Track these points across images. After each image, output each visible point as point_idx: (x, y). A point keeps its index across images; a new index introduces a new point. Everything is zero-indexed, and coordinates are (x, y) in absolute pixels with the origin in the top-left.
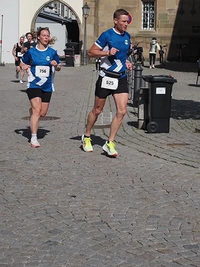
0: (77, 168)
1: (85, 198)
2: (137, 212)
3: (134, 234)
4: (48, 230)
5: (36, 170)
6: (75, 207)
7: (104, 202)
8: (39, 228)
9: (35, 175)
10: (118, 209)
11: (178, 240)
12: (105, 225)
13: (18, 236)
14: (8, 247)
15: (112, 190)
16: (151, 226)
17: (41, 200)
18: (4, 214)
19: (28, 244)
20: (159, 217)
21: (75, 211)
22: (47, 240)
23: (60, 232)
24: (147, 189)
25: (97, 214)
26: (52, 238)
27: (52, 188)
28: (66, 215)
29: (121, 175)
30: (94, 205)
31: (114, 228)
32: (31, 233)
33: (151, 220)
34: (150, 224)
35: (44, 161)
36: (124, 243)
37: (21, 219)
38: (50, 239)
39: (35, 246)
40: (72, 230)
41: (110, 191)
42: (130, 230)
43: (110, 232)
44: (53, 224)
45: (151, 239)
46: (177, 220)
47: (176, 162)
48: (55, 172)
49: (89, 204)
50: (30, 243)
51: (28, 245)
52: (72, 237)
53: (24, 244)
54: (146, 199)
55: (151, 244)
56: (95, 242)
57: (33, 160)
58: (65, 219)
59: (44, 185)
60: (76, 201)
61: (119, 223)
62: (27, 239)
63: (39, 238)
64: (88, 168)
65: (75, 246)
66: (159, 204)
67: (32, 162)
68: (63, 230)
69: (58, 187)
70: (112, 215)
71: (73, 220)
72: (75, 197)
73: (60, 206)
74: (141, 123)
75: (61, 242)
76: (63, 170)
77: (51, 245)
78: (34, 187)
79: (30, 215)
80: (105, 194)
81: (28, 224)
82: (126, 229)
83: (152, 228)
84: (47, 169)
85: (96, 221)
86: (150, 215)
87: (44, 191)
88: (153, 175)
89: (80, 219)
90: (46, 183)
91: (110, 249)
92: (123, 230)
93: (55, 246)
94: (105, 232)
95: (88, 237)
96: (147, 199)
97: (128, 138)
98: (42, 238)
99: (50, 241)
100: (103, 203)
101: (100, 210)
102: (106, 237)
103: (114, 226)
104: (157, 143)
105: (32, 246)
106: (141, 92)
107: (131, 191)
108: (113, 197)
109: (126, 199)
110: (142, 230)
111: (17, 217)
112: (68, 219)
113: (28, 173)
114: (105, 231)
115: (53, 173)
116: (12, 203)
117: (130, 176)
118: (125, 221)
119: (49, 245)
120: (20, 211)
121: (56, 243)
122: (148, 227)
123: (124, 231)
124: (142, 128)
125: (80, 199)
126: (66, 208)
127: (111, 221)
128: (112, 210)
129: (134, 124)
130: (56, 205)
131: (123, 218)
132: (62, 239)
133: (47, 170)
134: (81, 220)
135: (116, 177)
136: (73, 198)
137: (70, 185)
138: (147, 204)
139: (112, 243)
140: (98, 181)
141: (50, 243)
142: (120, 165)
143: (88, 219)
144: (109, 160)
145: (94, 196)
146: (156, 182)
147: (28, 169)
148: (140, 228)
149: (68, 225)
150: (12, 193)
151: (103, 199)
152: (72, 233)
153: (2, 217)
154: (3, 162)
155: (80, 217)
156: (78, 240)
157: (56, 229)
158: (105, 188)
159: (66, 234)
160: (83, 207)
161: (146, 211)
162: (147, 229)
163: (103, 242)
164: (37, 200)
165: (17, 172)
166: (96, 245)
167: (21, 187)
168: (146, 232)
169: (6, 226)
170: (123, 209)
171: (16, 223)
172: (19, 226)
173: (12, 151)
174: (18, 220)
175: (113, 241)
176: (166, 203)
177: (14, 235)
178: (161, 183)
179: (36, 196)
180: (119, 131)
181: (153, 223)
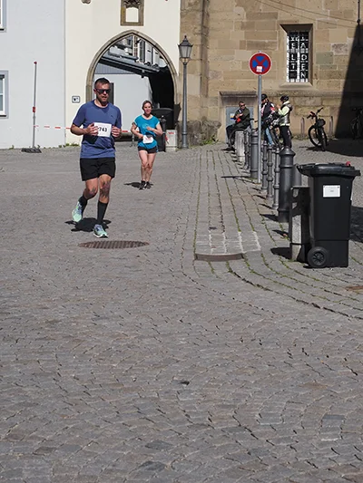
0: (187, 331)
1: (207, 385)
2: (302, 410)
3: (300, 448)
4: (144, 444)
5: (113, 336)
6: (190, 402)
7: (240, 391)
8: (128, 439)
9: (113, 344)
10: (267, 404)
12: (246, 433)
13: (91, 454)
14: (76, 475)
15: (253, 370)
16: (330, 433)
17: (127, 390)
18: (63, 416)
19: (111, 467)
20: (342, 418)
21: (190, 408)
22: (144, 461)
23: (168, 446)
24: (316, 368)
25: (231, 414)
26: (155, 456)
27: (146, 369)
28: (174, 415)
29: (267, 343)
30: (223, 397)
31: (262, 439)
32: (113, 449)
33: (327, 423)
34: (326, 430)
35: (126, 320)
36: (283, 465)
37: (94, 424)
38: (150, 459)
39: (124, 472)
40: (187, 442)
41: (251, 371)
42: (292, 441)
43: (255, 445)
44: (152, 432)
45: (331, 457)
48: (149, 340)
49: (217, 396)
50: (114, 466)
51: (111, 470)
52: (189, 454)
53: (103, 469)
54: (316, 385)
55: (332, 465)
56: (231, 464)
57: (106, 318)
58: (174, 423)
59: (130, 362)
60: (190, 391)
61: (272, 430)
62: (109, 459)
63: (131, 457)
64: (206, 332)
65: (196, 470)
66: (341, 394)
67: (105, 323)
68: (171, 442)
69: (156, 366)
70: (257, 416)
71: (188, 424)
72: (187, 383)
73: (162, 400)
74: (297, 250)
75: (169, 464)
76: (163, 335)
77: (153, 469)
78: (112, 367)
79: (110, 416)
80: (242, 377)
81: (108, 433)
82: (286, 439)
83: (332, 436)
84: (133, 334)
85: (230, 426)
86: (326, 414)
87: (131, 374)
88: (326, 343)
89: (200, 422)
90: (133, 360)
91: (259, 476)
92: (279, 440)
93: (160, 470)
94: (248, 446)
95: (217, 454)
96: (319, 385)
97: (274, 277)
98: (136, 457)
99: (150, 463)
100: (238, 395)
101: (234, 406)
102: (249, 453)
103: (262, 435)
104: (327, 286)
105: (118, 471)
106: (296, 194)
107: (288, 371)
108: (256, 382)
109: (280, 387)
110: (314, 442)
111: (87, 421)
112: (180, 423)
113: (99, 341)
114: (246, 443)
115: (146, 341)
116: (76, 395)
117: (285, 345)
118: (283, 426)
119: (149, 469)
120: (92, 410)
121: (161, 467)
122: (324, 436)
123: (282, 444)
124: (299, 260)
125: (198, 387)
126: (173, 403)
127: (256, 426)
128: (257, 406)
129: (285, 253)
130: (156, 399)
131: (277, 420)
132: (171, 459)
133: (133, 337)
134: (203, 425)
135: (257, 346)
136: (185, 385)
137: (178, 362)
138: (320, 395)
139: (262, 466)
140: (227, 354)
141: (151, 466)
142: (263, 326)
143: (214, 422)
144: (243, 317)
145: (222, 381)
146: (331, 355)
147: (100, 335)
148: (309, 438)
149: (180, 434)
150: (74, 378)
151: (238, 386)
152: (188, 448)
153: (61, 420)
154: (52, 322)
155: (199, 419)
156: (199, 460)
157: (158, 441)
158: (241, 366)
159: (177, 449)
160: (204, 402)
161: (318, 407)
162: (323, 440)
163: (245, 462)
164: (120, 390)
165: (79, 340)
166: (234, 468)
167: (89, 366)
168: (322, 444)
169: (69, 436)
170: (276, 404)
171: (86, 430)
172: (92, 437)
173: (68, 303)
174: (89, 426)
175: (264, 462)
176: (354, 393)
177: (85, 452)
178: (343, 358)
179: (118, 382)
180: (257, 265)
181: (333, 429)
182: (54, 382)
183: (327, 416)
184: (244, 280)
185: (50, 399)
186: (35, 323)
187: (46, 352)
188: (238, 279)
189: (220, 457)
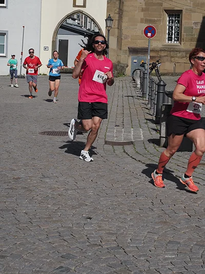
0: (95, 187)
1: (102, 220)
2: (156, 237)
3: (152, 261)
4: (61, 255)
5: (50, 189)
6: (90, 230)
7: (121, 225)
8: (51, 252)
9: (50, 193)
10: (136, 233)
11: (199, 269)
12: (121, 250)
13: (28, 261)
14: (17, 273)
15: (130, 212)
16: (171, 252)
17: (55, 222)
18: (15, 236)
19: (38, 269)
20: (179, 243)
21: (90, 234)
22: (59, 266)
23: (73, 257)
24: (167, 212)
25: (114, 239)
26: (65, 263)
27: (67, 209)
28: (80, 238)
29: (140, 196)
30: (111, 228)
31: (130, 255)
32: (42, 258)
33: (170, 246)
34: (169, 250)
35: (60, 179)
36: (141, 271)
37: (32, 242)
38: (62, 265)
40: (86, 255)
41: (129, 213)
42: (148, 256)
43: (126, 258)
44: (66, 248)
45: (169, 267)
46: (198, 247)
47: (199, 183)
48: (71, 191)
49: (107, 227)
50: (40, 268)
51: (38, 271)
52: (86, 263)
53: (34, 270)
54: (165, 222)
55: (170, 273)
56: (110, 270)
57: (48, 177)
58: (79, 243)
59: (59, 205)
60: (92, 224)
61: (136, 249)
62: (38, 264)
63: (51, 263)
64: (106, 188)
66: (181, 229)
67: (47, 180)
68: (76, 255)
69: (73, 207)
70: (129, 240)
71: (88, 244)
72: (90, 218)
73: (74, 228)
74: (163, 141)
75: (73, 268)
76: (80, 189)
77: (63, 271)
78: (48, 207)
79: (43, 237)
80: (123, 216)
81: (40, 247)
82: (144, 255)
83: (172, 255)
85: (112, 246)
86: (170, 241)
87: (58, 212)
88: (174, 197)
90: (60, 203)
92: (140, 256)
93: (67, 272)
94: (121, 259)
95: (102, 263)
96: (167, 222)
97: (149, 156)
98: (54, 263)
99: (62, 267)
100: (119, 227)
101: (116, 234)
102: (122, 263)
103: (130, 252)
104: (179, 162)
105: (42, 271)
106: (163, 109)
107: (150, 213)
108: (131, 219)
109: (144, 223)
110: (161, 257)
111: (29, 240)
112: (83, 243)
113: (42, 191)
114: (121, 257)
115: (69, 192)
116: (24, 224)
117: (150, 198)
118: (143, 247)
119: (61, 271)
120: (32, 233)
121: (68, 270)
122: (167, 254)
123: (141, 258)
124: (163, 147)
125: (96, 221)
126: (80, 231)
127: (128, 247)
128: (130, 234)
129: (156, 142)
130: (70, 227)
131: (140, 243)
132: (74, 265)
133: (62, 189)
134: (96, 244)
135: (134, 198)
136: (89, 220)
137: (86, 205)
138: (167, 229)
139: (128, 271)
140: (116, 202)
141: (62, 269)
142: (140, 186)
143: (103, 243)
144: (128, 179)
145: (111, 218)
146: (177, 204)
147: (43, 187)
148: (158, 255)
149: (82, 250)
150: (25, 213)
151: (120, 221)
152: (86, 259)
153: (13, 239)
154: (17, 179)
155: (95, 241)
156: (91, 267)
157: (69, 254)
158: (123, 209)
159: (79, 259)
160: (99, 230)
161: (166, 236)
162: (166, 256)
163: (118, 269)
164: (50, 222)
165: (31, 190)
166: (111, 272)
167: (35, 206)
168: (166, 259)
169: (17, 248)
170: (141, 233)
171: (27, 245)
172: (30, 249)
173: (28, 167)
174: (30, 243)
175: (129, 269)
176: (188, 228)
177: (25, 259)
178: (183, 206)
179: (50, 217)
180: (140, 148)
181: (173, 250)
182: (12, 215)
183: (170, 242)
184: (131, 157)
185: (9, 225)
186: (6, 178)
187: (10, 197)
188: (128, 156)
189: (104, 265)
